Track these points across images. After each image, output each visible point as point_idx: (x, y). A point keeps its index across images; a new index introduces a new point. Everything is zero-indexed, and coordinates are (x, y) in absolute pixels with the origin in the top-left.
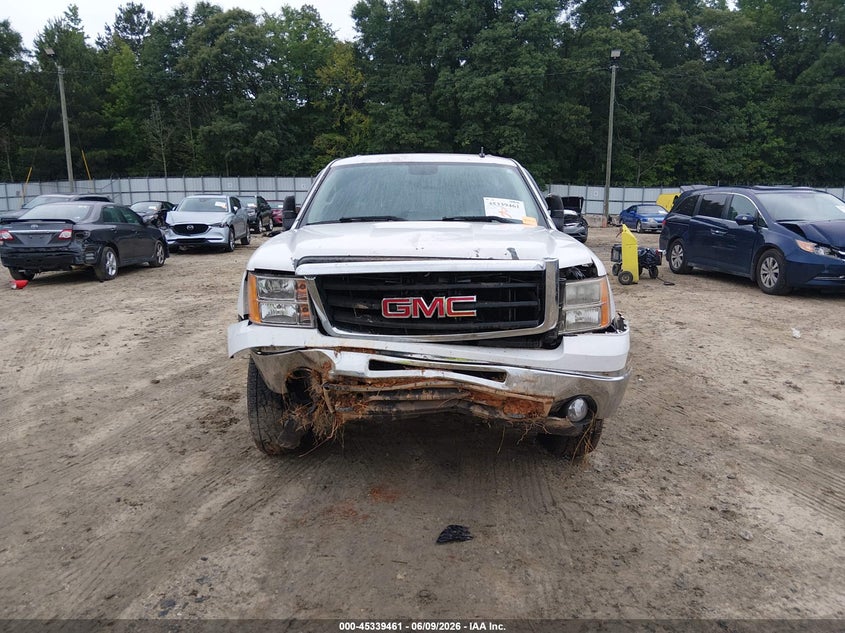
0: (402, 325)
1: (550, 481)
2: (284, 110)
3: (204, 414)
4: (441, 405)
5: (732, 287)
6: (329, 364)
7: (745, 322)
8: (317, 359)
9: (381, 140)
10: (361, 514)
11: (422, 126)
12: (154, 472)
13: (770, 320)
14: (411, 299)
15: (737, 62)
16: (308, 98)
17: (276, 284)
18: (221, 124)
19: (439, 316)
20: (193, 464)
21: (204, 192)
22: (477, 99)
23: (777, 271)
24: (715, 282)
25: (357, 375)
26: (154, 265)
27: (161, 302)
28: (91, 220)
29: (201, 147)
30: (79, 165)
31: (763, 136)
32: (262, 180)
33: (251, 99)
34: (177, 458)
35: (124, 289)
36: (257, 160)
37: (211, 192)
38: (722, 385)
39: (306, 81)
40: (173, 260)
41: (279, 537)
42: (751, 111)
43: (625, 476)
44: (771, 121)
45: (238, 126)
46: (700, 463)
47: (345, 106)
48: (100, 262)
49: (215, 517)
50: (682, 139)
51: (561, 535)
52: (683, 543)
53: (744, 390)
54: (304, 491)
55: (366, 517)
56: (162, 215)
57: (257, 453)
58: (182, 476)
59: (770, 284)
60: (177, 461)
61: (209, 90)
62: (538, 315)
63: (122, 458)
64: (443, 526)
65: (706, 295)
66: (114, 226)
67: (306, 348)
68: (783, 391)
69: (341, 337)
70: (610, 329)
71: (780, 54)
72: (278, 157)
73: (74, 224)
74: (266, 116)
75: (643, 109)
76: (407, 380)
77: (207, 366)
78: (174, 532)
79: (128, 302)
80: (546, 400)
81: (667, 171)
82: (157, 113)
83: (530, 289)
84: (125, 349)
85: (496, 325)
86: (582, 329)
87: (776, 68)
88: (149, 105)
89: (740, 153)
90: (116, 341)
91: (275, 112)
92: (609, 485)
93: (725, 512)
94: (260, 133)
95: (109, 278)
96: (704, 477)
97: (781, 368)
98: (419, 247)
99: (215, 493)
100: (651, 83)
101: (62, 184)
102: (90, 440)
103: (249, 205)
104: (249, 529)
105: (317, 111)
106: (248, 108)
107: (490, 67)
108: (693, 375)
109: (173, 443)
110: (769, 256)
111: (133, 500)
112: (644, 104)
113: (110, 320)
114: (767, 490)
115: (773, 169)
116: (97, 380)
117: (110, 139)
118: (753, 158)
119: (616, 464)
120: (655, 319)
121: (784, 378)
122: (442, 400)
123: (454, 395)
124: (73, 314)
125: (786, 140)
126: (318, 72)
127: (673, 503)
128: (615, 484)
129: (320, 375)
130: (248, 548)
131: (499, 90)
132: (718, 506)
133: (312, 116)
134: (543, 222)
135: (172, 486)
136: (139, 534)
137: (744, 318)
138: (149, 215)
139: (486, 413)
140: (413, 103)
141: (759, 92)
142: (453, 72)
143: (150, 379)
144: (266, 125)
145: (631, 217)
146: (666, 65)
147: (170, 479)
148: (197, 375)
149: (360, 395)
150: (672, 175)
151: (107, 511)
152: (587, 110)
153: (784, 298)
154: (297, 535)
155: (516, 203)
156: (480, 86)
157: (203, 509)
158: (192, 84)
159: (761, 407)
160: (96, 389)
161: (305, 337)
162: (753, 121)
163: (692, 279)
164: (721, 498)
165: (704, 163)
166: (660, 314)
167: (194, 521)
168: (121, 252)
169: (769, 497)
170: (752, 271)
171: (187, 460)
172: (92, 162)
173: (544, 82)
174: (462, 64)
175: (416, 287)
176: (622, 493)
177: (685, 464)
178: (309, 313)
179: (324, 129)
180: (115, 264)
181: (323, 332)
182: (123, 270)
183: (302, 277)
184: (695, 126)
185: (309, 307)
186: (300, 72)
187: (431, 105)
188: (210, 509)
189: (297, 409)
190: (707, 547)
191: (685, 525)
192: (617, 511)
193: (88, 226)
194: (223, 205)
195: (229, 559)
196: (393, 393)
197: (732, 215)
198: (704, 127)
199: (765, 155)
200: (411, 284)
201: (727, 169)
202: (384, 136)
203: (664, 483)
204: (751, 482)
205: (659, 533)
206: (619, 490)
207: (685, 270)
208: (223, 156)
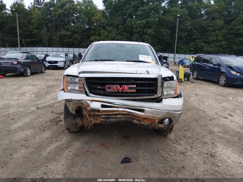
0: (112, 94)
1: (157, 143)
2: (82, 29)
3: (51, 118)
4: (124, 119)
5: (211, 84)
6: (89, 105)
7: (215, 94)
8: (85, 104)
9: (110, 38)
10: (97, 152)
11: (122, 35)
12: (34, 136)
13: (223, 94)
14: (115, 86)
15: (213, 19)
16: (89, 26)
17: (73, 80)
18: (63, 32)
19: (124, 91)
20: (47, 134)
21: (58, 52)
22: (138, 27)
23: (225, 80)
24: (206, 82)
25: (97, 109)
26: (42, 72)
27: (42, 83)
28: (23, 58)
29: (58, 39)
30: (22, 43)
31: (220, 40)
32: (75, 49)
33: (72, 25)
34: (42, 132)
35: (32, 79)
36: (74, 43)
37: (60, 52)
38: (209, 114)
39: (88, 20)
40: (47, 71)
41: (71, 160)
42: (217, 33)
43: (180, 142)
44: (223, 36)
45: (68, 33)
46: (203, 139)
47: (100, 28)
48: (25, 71)
49: (51, 152)
50: (197, 41)
51: (160, 161)
52: (198, 165)
53: (216, 116)
54: (80, 144)
55: (99, 154)
56: (45, 58)
57: (66, 131)
58: (43, 138)
59: (222, 83)
60: (41, 134)
61: (60, 22)
62: (155, 92)
63: (25, 132)
64: (123, 157)
65: (204, 86)
66: (30, 61)
67: (82, 100)
68: (227, 116)
69: (93, 97)
70: (177, 97)
71: (226, 17)
72: (80, 42)
73: (18, 60)
74: (77, 30)
75: (186, 31)
76: (113, 111)
77: (54, 103)
78: (38, 157)
79: (32, 83)
80: (157, 119)
81: (192, 50)
82: (45, 28)
83: (153, 84)
84: (30, 97)
85: (142, 95)
86: (169, 96)
87: (225, 21)
88: (43, 26)
89: (213, 45)
90: (27, 95)
91: (79, 29)
92: (175, 145)
93: (211, 155)
94: (75, 35)
95: (28, 76)
96: (204, 143)
97: (226, 109)
98: (118, 69)
99: (52, 144)
100: (188, 24)
101: (17, 48)
102: (16, 126)
103: (71, 56)
104: (62, 157)
105: (92, 29)
106: (72, 28)
107: (142, 18)
108: (201, 110)
109: (41, 128)
110: (222, 75)
111: (26, 146)
112: (186, 30)
113: (27, 88)
114: (224, 148)
115: (223, 50)
116: (20, 107)
117: (31, 36)
118: (217, 47)
119: (177, 138)
120: (189, 93)
121: (227, 112)
122: (124, 118)
123: (128, 116)
124: (16, 86)
125: (227, 42)
126: (92, 18)
127: (195, 152)
128: (177, 145)
129: (86, 108)
130: (61, 163)
131: (144, 25)
132: (209, 153)
133: (90, 31)
134: (157, 63)
135: (39, 141)
136: (27, 157)
137: (215, 93)
138: (41, 58)
139: (138, 122)
140: (120, 28)
141: (219, 28)
142: (131, 19)
143: (36, 107)
144: (77, 33)
145: (182, 63)
146: (193, 19)
147: (39, 139)
148: (50, 106)
149: (98, 115)
150: (194, 51)
151: (18, 149)
152: (170, 32)
153: (226, 88)
154: (77, 159)
155: (149, 57)
156: (139, 24)
157: (48, 149)
158: (55, 20)
159: (221, 121)
160: (20, 110)
161: (82, 97)
162: (217, 36)
163: (199, 81)
164: (210, 150)
165: (203, 48)
166: (190, 92)
167: (44, 153)
168: (32, 68)
169: (224, 150)
170: (217, 80)
171: (45, 133)
172: (26, 42)
173: (158, 23)
174: (134, 17)
175: (117, 82)
176: (179, 148)
177: (198, 139)
178: (83, 89)
179: (93, 34)
180: (30, 72)
181: (87, 95)
182: (32, 74)
183: (81, 77)
184: (201, 37)
185: (83, 87)
186: (87, 18)
187: (124, 29)
188: (50, 149)
189: (78, 119)
190: (206, 167)
191: (199, 159)
192: (178, 154)
193: (22, 60)
194: (63, 56)
195: (54, 167)
196: (108, 115)
197: (212, 63)
198: (203, 37)
199: (221, 46)
200: (115, 81)
201: (209, 50)
202: (111, 37)
203: (192, 145)
204: (219, 145)
205: (191, 161)
206: (178, 147)
207: (198, 79)
208: (64, 42)
